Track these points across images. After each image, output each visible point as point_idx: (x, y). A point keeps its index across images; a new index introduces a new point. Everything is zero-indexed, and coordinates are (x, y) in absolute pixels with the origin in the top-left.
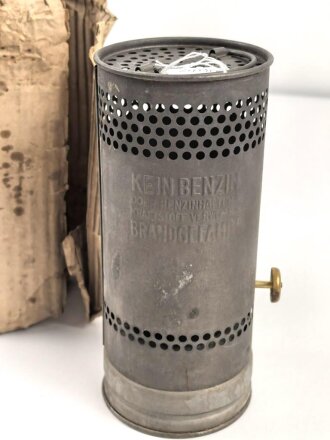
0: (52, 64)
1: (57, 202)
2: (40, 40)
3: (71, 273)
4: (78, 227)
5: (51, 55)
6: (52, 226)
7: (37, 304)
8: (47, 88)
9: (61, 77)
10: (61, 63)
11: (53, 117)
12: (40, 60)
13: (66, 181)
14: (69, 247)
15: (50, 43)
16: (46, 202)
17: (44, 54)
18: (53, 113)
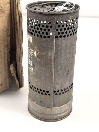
0: (5, 11)
1: (7, 54)
2: (2, 3)
3: (13, 75)
4: (14, 61)
5: (5, 8)
6: (6, 61)
7: (3, 86)
8: (4, 18)
9: (8, 15)
10: (8, 10)
11: (6, 27)
12: (2, 9)
13: (10, 47)
14: (12, 68)
15: (5, 4)
16: (4, 54)
17: (3, 8)
18: (6, 26)
